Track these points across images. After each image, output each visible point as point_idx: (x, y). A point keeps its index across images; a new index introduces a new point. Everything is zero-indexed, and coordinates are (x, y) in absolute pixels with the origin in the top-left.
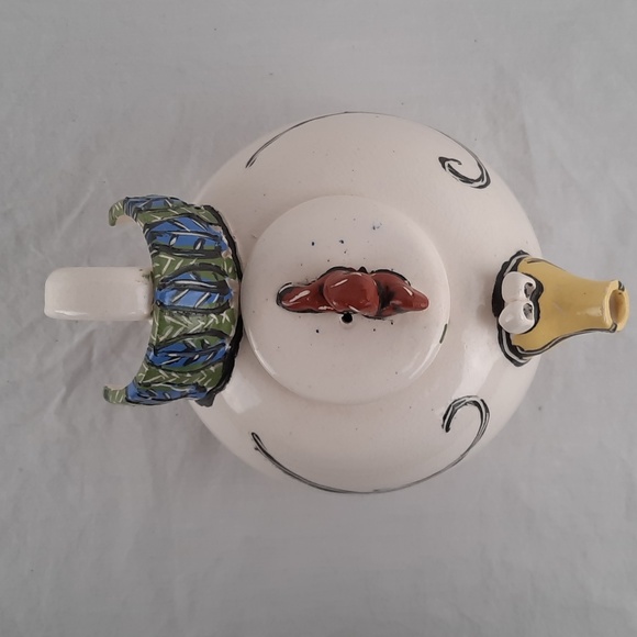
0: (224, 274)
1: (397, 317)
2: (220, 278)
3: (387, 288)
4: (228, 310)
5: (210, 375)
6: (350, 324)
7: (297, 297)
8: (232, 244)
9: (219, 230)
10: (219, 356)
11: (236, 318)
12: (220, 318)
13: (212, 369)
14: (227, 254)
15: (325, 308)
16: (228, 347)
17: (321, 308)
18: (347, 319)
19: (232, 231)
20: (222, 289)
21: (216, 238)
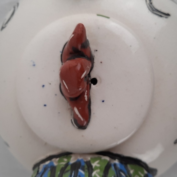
0: (67, 165)
1: (92, 47)
2: (69, 168)
3: (71, 53)
4: (91, 162)
5: (136, 173)
6: (98, 79)
7: (80, 116)
8: (50, 158)
9: (42, 166)
10: (123, 168)
11: (97, 156)
12: (96, 168)
13: (132, 172)
14: (55, 162)
15: (86, 96)
16: (117, 162)
17: (86, 99)
18: (95, 81)
19: (43, 157)
20: (76, 166)
21: (45, 169)
